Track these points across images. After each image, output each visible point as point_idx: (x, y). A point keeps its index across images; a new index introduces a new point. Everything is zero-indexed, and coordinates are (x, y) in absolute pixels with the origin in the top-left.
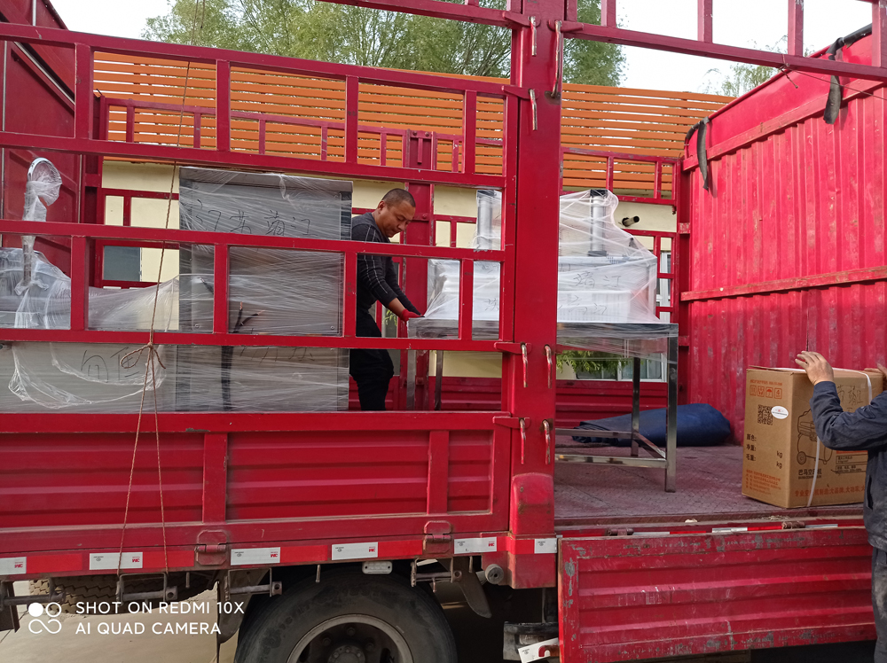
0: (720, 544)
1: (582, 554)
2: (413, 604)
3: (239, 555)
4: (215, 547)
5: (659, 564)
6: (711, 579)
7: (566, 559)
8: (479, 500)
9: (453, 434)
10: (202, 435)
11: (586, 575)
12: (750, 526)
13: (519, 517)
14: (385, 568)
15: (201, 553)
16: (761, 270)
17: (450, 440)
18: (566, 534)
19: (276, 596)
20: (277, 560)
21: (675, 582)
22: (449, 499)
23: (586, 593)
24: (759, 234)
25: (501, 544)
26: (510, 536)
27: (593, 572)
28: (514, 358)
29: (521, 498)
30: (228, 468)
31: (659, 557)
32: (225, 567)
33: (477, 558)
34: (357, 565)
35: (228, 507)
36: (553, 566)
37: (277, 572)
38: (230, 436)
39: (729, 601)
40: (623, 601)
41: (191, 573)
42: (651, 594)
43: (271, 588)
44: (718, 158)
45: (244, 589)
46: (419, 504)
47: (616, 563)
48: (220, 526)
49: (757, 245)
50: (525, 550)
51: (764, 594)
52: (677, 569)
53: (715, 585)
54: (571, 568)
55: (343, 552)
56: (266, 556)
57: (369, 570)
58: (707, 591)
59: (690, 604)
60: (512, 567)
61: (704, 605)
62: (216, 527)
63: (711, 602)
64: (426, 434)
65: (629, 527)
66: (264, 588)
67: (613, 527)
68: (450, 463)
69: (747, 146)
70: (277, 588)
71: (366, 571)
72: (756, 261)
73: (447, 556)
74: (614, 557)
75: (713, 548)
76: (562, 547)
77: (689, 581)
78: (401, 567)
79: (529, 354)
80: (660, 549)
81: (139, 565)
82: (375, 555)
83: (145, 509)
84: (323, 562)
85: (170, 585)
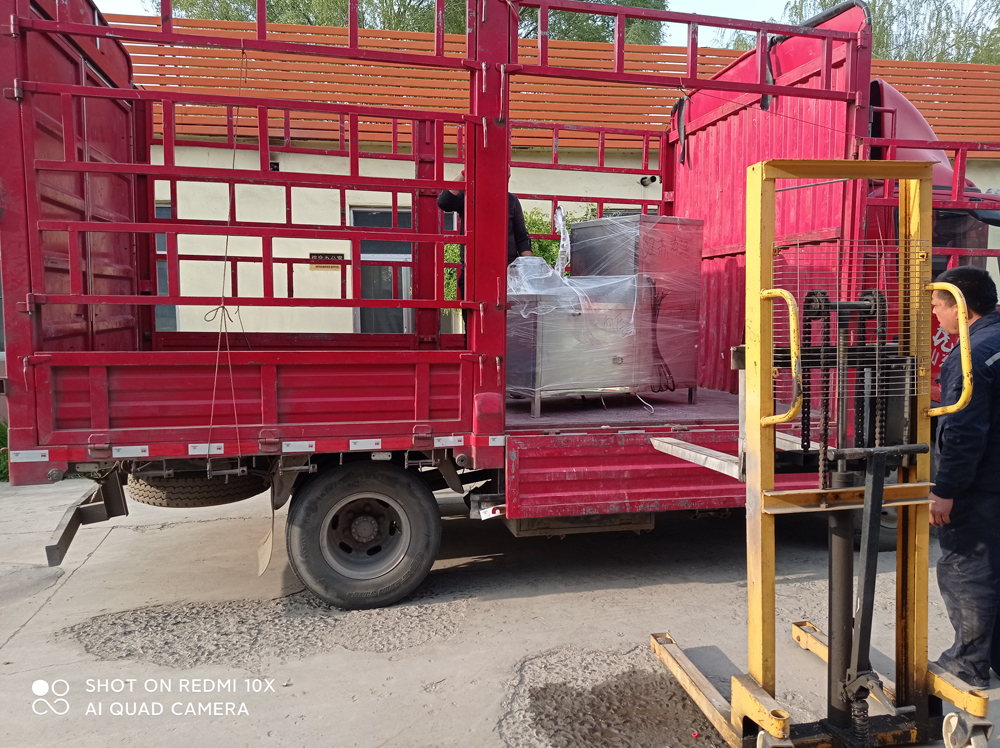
0: (621, 440)
1: (522, 446)
2: (409, 485)
3: (288, 445)
4: (272, 440)
5: (576, 453)
6: (615, 464)
7: (510, 449)
8: (453, 412)
9: (432, 366)
10: (259, 367)
11: (523, 459)
12: (647, 430)
13: (478, 422)
14: (387, 456)
15: (263, 444)
16: (720, 235)
17: (430, 370)
18: (512, 434)
19: (313, 473)
20: (313, 449)
21: (588, 465)
22: (430, 411)
23: (524, 471)
24: (719, 204)
25: (467, 440)
26: (473, 435)
27: (529, 458)
28: (475, 313)
29: (479, 409)
30: (278, 389)
31: (576, 448)
32: (279, 453)
33: (450, 450)
34: (367, 454)
35: (279, 414)
36: (502, 454)
37: (315, 458)
38: (279, 367)
39: (627, 479)
40: (549, 477)
41: (257, 457)
42: (570, 473)
43: (311, 468)
44: (693, 133)
45: (292, 468)
46: (409, 414)
47: (545, 452)
48: (274, 427)
49: (718, 213)
50: (482, 444)
51: (653, 475)
52: (589, 458)
53: (617, 468)
54: (513, 455)
55: (357, 445)
56: (306, 446)
57: (376, 457)
58: (611, 472)
59: (599, 480)
60: (474, 456)
61: (610, 482)
62: (272, 427)
63: (613, 480)
64: (413, 366)
65: (557, 430)
66: (306, 467)
67: (546, 430)
68: (431, 386)
69: (714, 124)
70: (313, 467)
71: (373, 458)
72: (716, 227)
73: (430, 448)
74: (544, 448)
75: (616, 443)
76: (509, 441)
77: (599, 465)
78: (398, 455)
79: (484, 310)
80: (577, 443)
81: (222, 452)
82: (379, 447)
83: (224, 416)
84: (344, 451)
85: (242, 466)
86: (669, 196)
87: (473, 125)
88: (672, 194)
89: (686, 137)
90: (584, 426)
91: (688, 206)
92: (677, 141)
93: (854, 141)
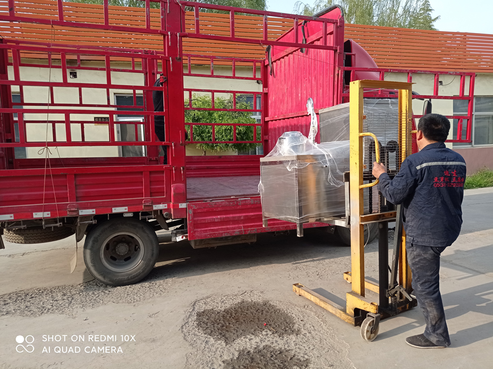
0: (239, 203)
1: (194, 207)
2: (142, 228)
3: (82, 212)
4: (74, 209)
5: (219, 209)
6: (237, 213)
7: (189, 209)
8: (162, 193)
9: (151, 172)
10: (66, 175)
11: (195, 213)
12: (251, 198)
13: (174, 197)
14: (131, 215)
15: (69, 211)
16: (287, 109)
17: (150, 174)
18: (190, 202)
19: (95, 224)
20: (94, 213)
21: (225, 215)
22: (151, 193)
23: (196, 219)
24: (286, 95)
25: (169, 206)
26: (171, 203)
27: (198, 213)
28: (170, 147)
29: (174, 191)
30: (76, 185)
31: (219, 207)
32: (77, 216)
33: (161, 211)
34: (121, 214)
35: (77, 197)
36: (185, 212)
37: (95, 217)
38: (76, 175)
39: (242, 220)
40: (208, 221)
41: (66, 218)
42: (217, 218)
43: (94, 222)
44: (275, 61)
45: (84, 222)
46: (141, 194)
47: (205, 210)
48: (75, 203)
49: (286, 98)
50: (176, 208)
51: (254, 217)
52: (226, 211)
53: (238, 215)
54: (191, 212)
55: (116, 210)
56: (91, 212)
57: (125, 215)
58: (235, 217)
59: (230, 221)
60: (172, 213)
61: (235, 221)
62: (73, 204)
63: (236, 220)
64: (141, 173)
65: (211, 199)
66: (91, 222)
67: (206, 200)
68: (150, 182)
69: (283, 58)
70: (95, 221)
71: (124, 216)
72: (285, 105)
73: (151, 210)
74: (205, 208)
75: (237, 204)
76: (188, 205)
77: (230, 214)
78: (136, 214)
79: (175, 146)
80: (220, 205)
81: (49, 216)
82: (127, 211)
83: (49, 199)
84: (110, 213)
85: (60, 222)
86: (266, 90)
87: (166, 61)
88: (267, 89)
89: (272, 63)
90: (223, 197)
91: (274, 95)
92: (268, 65)
93: (337, 68)
